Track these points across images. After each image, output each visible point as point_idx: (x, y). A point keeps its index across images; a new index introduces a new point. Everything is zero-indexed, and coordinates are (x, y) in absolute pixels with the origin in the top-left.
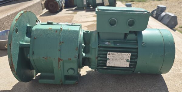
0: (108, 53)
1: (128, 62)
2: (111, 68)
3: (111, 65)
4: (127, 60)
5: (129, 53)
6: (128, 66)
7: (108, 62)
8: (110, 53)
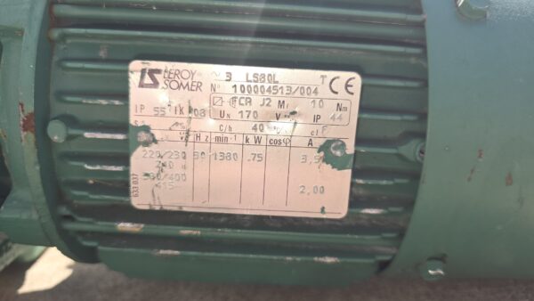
0: (136, 65)
1: (338, 164)
2: (186, 232)
3: (171, 199)
4: (329, 153)
5: (345, 75)
6: (338, 207)
7: (140, 161)
8: (152, 72)
